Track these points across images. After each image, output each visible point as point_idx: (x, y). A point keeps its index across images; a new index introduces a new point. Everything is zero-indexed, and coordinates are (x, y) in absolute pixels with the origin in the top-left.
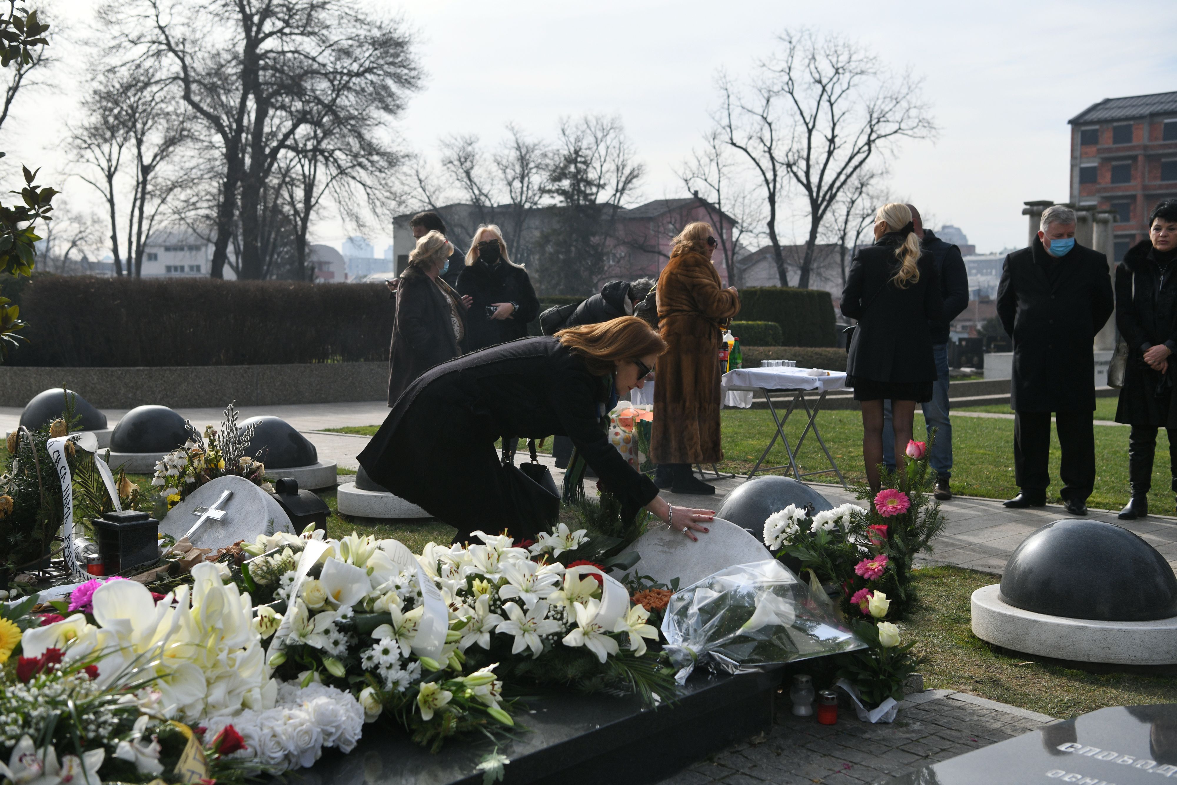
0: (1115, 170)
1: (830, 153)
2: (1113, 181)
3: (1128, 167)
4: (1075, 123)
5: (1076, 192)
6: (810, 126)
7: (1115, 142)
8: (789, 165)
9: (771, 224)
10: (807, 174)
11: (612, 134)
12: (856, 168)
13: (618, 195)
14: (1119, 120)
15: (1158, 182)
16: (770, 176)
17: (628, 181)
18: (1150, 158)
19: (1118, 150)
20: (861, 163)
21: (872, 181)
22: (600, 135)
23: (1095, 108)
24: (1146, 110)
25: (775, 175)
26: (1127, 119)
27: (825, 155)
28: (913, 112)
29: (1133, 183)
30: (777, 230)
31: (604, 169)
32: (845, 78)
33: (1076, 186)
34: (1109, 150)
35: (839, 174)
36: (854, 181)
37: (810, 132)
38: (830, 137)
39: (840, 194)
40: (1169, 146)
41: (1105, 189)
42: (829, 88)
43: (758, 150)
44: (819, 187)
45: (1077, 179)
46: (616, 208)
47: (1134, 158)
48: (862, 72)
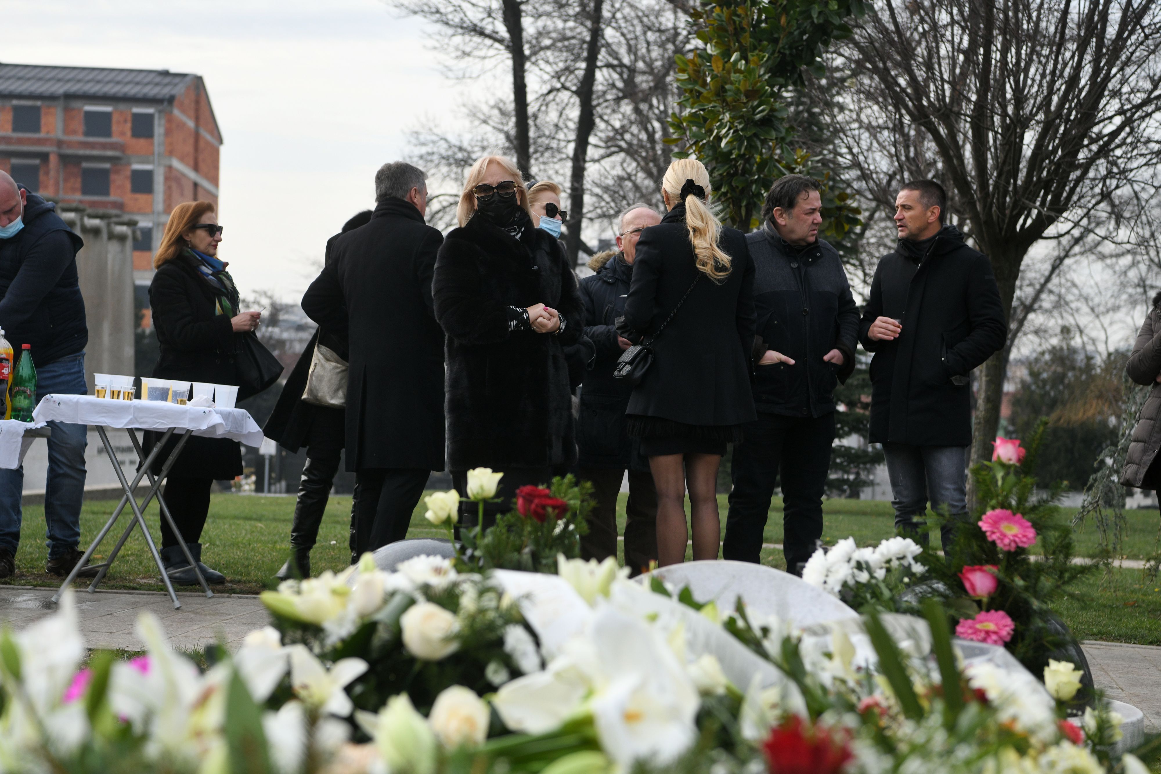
3: (35, 169)
7: (15, 129)
14: (20, 96)
18: (66, 160)
19: (20, 141)
24: (60, 89)
26: (31, 96)
40: (92, 146)
47: (44, 157)
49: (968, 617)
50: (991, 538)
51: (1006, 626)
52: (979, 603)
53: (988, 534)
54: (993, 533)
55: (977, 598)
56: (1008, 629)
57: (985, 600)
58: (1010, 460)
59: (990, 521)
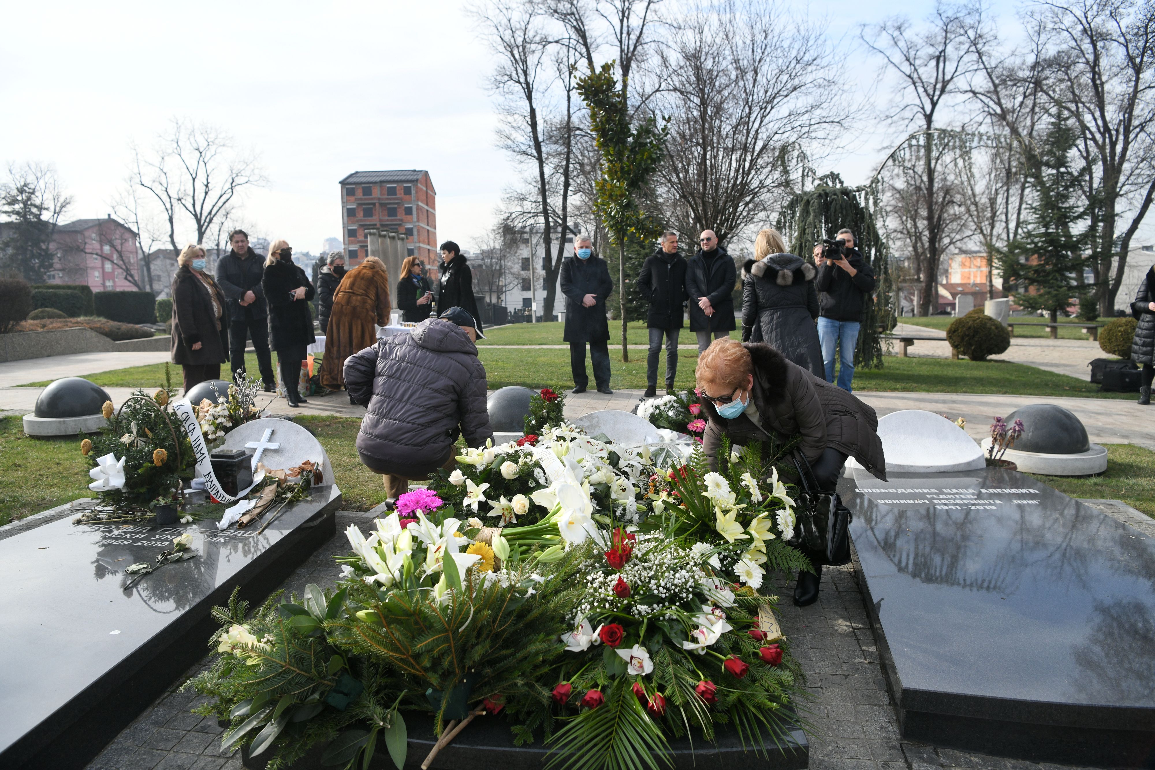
0: (365, 210)
1: (206, 193)
2: (365, 216)
3: (371, 209)
4: (343, 183)
5: (346, 221)
6: (194, 176)
7: (364, 195)
8: (179, 199)
9: (172, 236)
10: (194, 205)
11: (49, 175)
12: (224, 203)
13: (56, 215)
14: (365, 183)
15: (387, 218)
16: (168, 206)
17: (62, 207)
18: (381, 205)
19: (366, 199)
20: (228, 200)
21: (233, 211)
22: (39, 175)
23: (351, 176)
24: (378, 179)
25: (172, 206)
26: (369, 183)
27: (204, 194)
28: (256, 171)
29: (374, 218)
30: (176, 240)
31: (44, 198)
32: (213, 148)
33: (345, 218)
34: (361, 199)
35: (214, 206)
36: (222, 211)
37: (194, 179)
38: (206, 183)
39: (215, 218)
40: (390, 199)
41: (361, 221)
42: (203, 154)
43: (159, 190)
44: (201, 214)
45: (345, 214)
46: (55, 225)
47: (374, 204)
48: (224, 145)
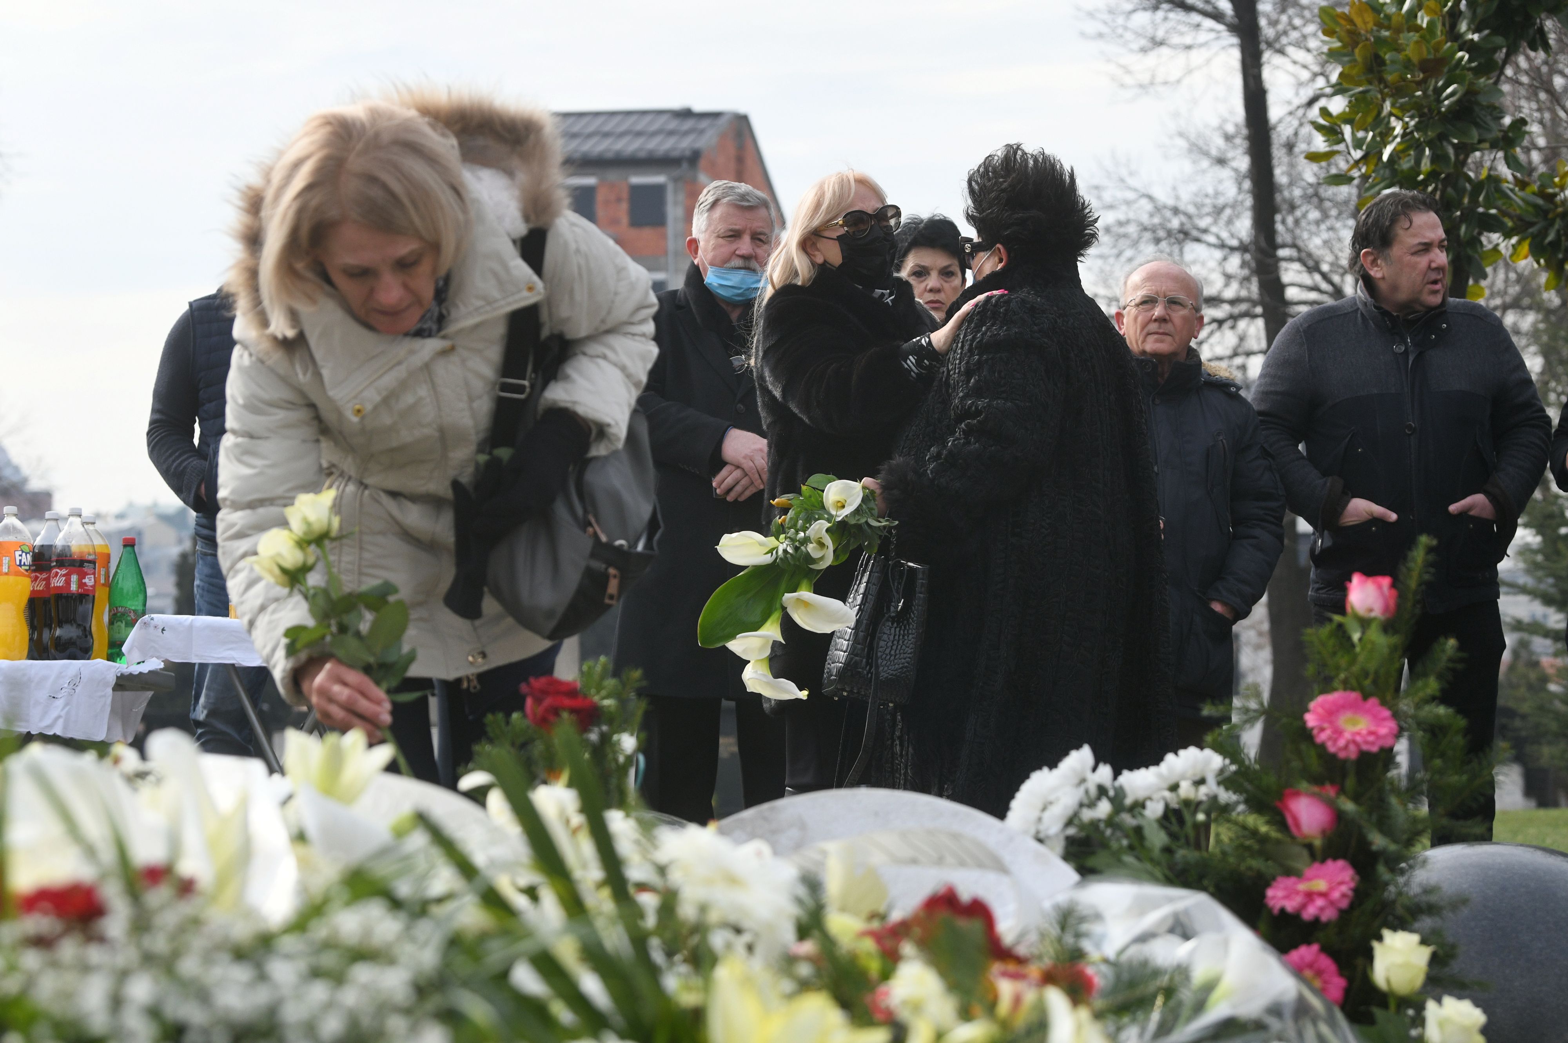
49: (1289, 872)
50: (1322, 737)
51: (1342, 883)
52: (1309, 847)
53: (1315, 732)
54: (1322, 730)
55: (1307, 841)
56: (1344, 889)
57: (1318, 843)
58: (1371, 610)
59: (1320, 710)
